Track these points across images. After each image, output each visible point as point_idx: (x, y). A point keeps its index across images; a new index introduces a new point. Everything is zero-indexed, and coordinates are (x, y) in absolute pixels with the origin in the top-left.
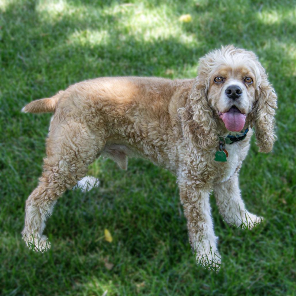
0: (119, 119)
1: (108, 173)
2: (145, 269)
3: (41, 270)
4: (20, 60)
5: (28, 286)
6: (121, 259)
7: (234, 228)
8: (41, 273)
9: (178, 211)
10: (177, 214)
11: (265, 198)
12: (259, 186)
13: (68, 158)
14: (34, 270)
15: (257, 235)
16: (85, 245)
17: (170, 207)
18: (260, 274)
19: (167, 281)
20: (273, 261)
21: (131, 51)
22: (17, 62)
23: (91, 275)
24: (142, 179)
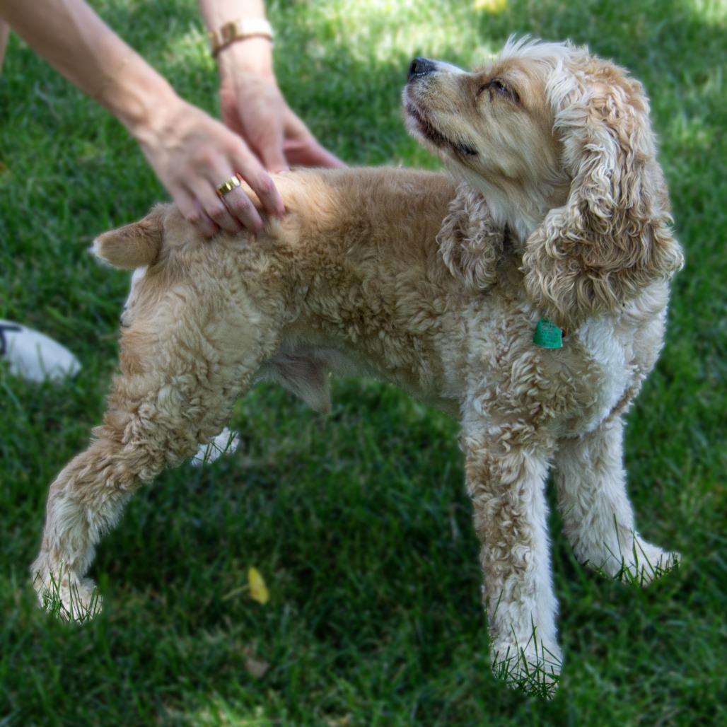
0: (325, 274)
1: (264, 417)
2: (354, 680)
3: (75, 671)
4: (41, 103)
5: (38, 711)
6: (290, 650)
7: (600, 581)
8: (76, 678)
9: (449, 528)
10: (445, 535)
11: (688, 503)
12: (673, 467)
13: (185, 384)
14: (58, 668)
15: (663, 602)
16: (194, 608)
17: (428, 514)
18: (665, 708)
19: (412, 716)
20: (703, 676)
21: (340, 88)
22: (33, 107)
23: (207, 689)
24: (354, 437)
